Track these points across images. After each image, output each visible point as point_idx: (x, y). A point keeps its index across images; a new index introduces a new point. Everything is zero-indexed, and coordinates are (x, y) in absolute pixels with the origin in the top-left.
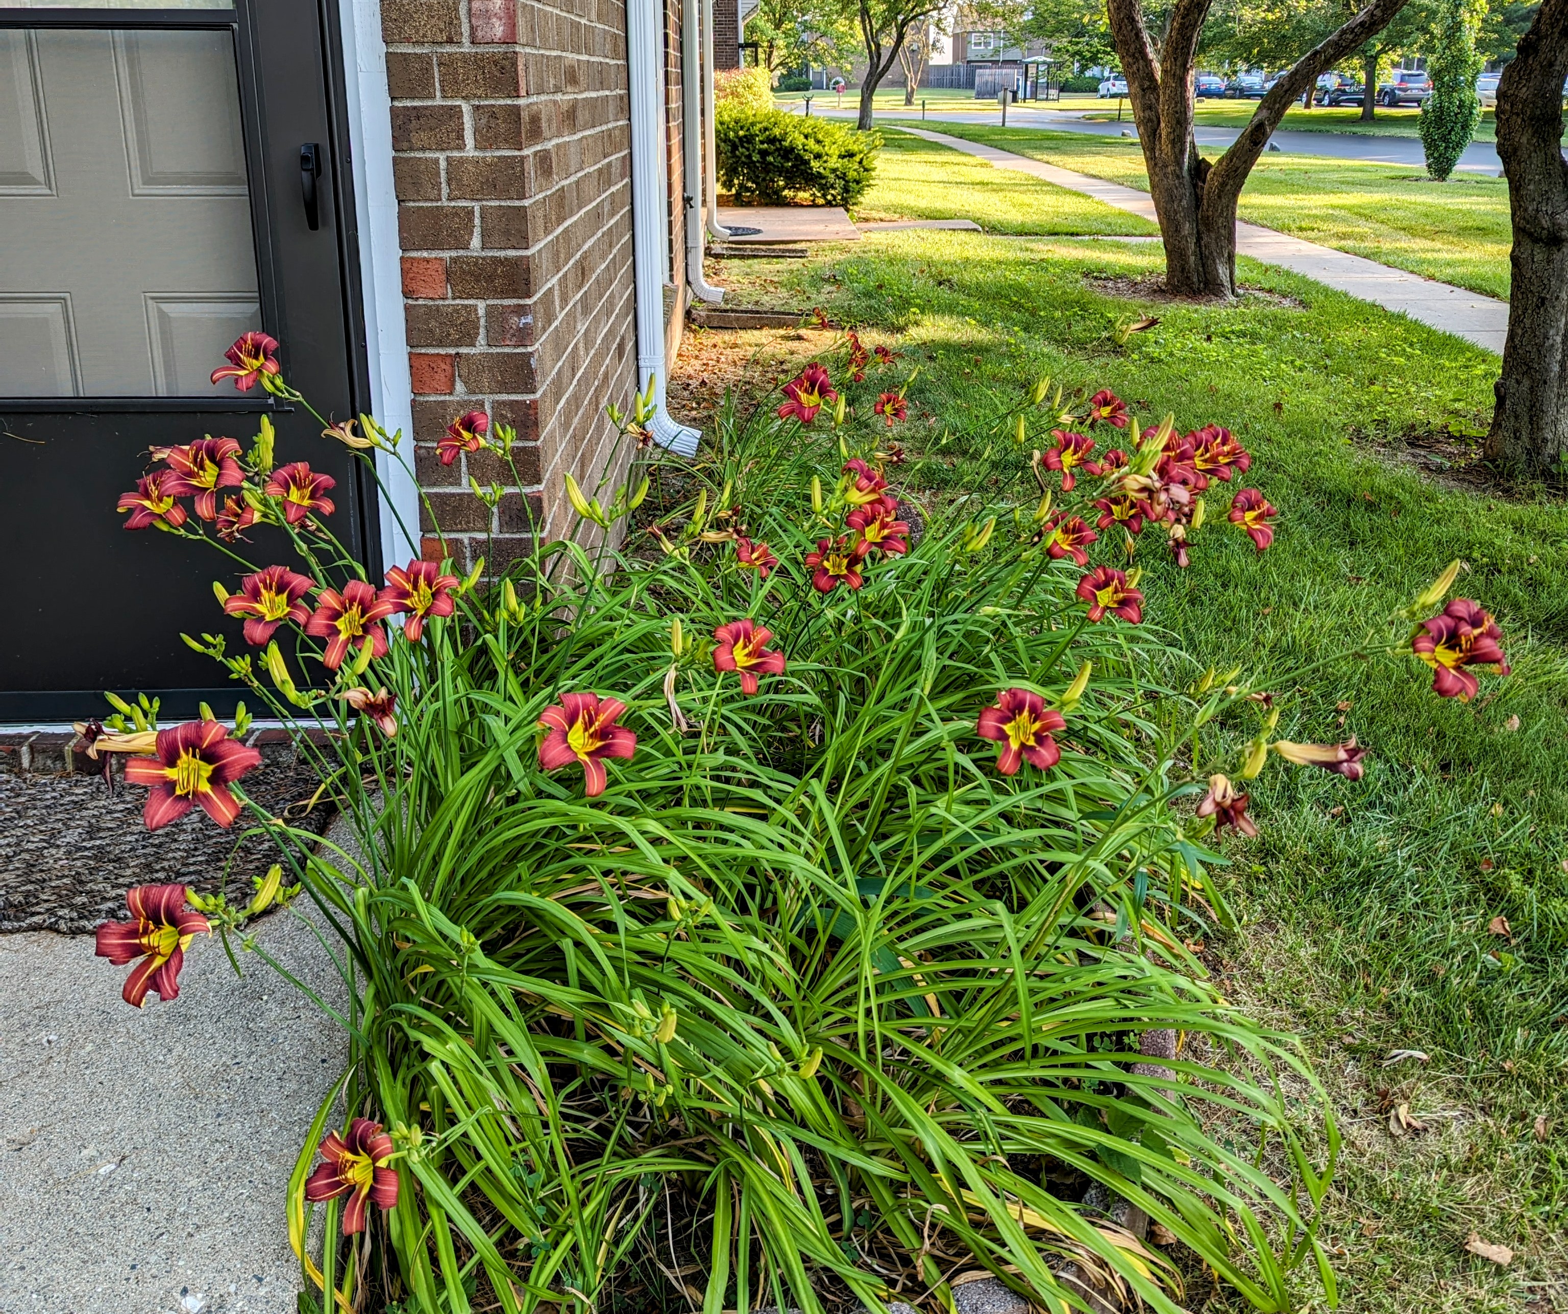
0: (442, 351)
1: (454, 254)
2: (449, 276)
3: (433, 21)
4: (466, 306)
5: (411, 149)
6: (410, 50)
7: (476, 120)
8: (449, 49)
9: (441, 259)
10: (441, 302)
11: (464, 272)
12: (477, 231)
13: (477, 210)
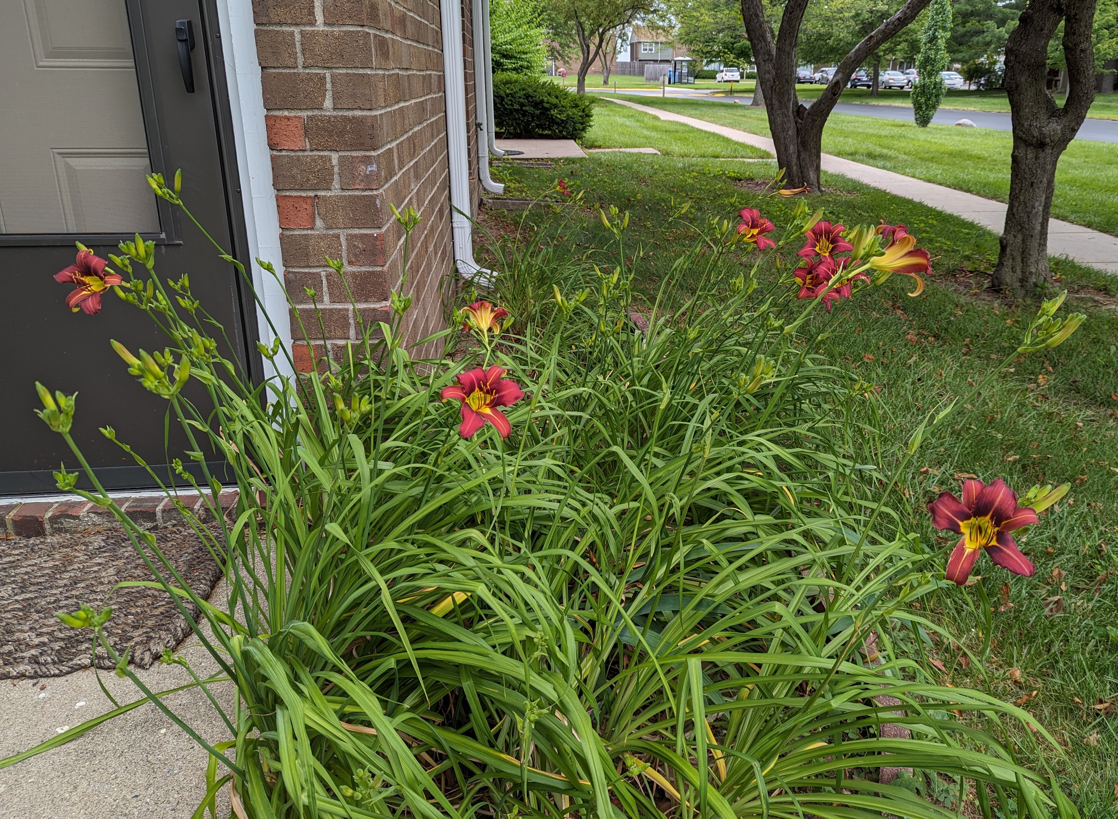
0: (304, 194)
1: (310, 113)
2: (307, 131)
4: (322, 157)
5: (270, 24)
9: (299, 117)
10: (300, 154)
11: (319, 128)
12: (329, 95)
13: (328, 76)
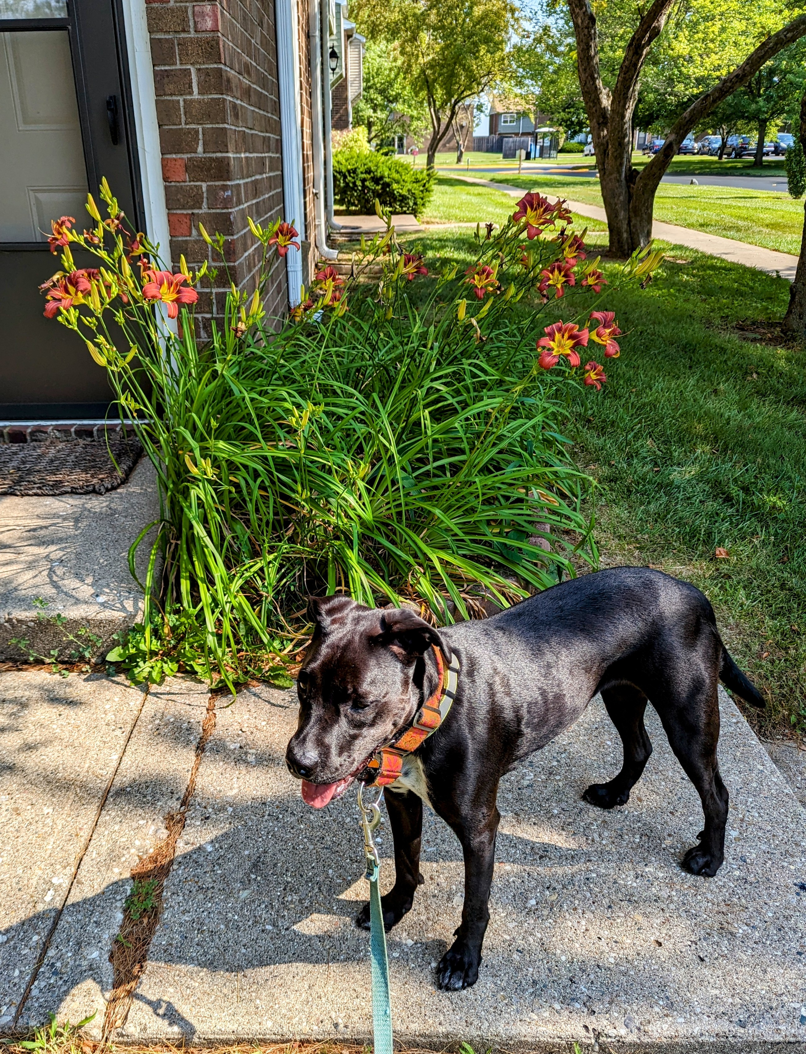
0: (185, 212)
1: (189, 156)
2: (187, 169)
3: (175, 19)
4: (196, 186)
5: (165, 95)
6: (163, 37)
7: (199, 77)
8: (183, 35)
9: (182, 159)
10: (183, 184)
11: (195, 166)
12: (201, 142)
13: (200, 130)
